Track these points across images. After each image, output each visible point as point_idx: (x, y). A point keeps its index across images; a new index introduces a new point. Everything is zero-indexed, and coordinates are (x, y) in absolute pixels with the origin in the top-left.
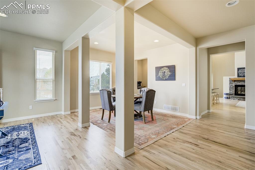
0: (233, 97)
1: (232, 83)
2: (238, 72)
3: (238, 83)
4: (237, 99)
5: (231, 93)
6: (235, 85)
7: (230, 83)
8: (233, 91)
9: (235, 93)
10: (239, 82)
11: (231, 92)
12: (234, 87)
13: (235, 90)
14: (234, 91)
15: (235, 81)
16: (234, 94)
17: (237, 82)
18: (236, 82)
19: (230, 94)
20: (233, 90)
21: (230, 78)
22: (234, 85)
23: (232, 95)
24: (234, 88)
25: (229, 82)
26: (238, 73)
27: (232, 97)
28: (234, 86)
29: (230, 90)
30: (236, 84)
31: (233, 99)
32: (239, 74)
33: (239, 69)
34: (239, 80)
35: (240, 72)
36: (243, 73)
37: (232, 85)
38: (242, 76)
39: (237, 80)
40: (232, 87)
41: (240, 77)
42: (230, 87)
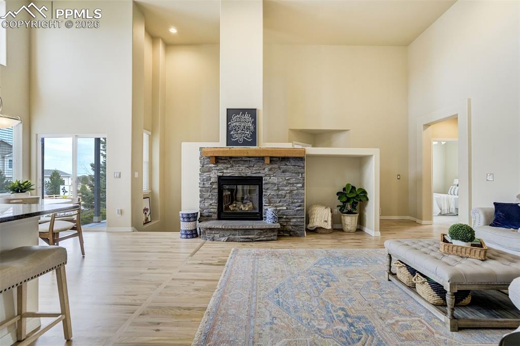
0: (210, 229)
1: (209, 171)
2: (228, 126)
3: (227, 168)
4: (224, 236)
5: (205, 212)
6: (219, 177)
7: (203, 171)
8: (212, 205)
9: (218, 209)
10: (232, 166)
11: (206, 205)
12: (216, 186)
13: (217, 197)
14: (214, 201)
15: (217, 160)
16: (216, 215)
17: (225, 165)
18: (220, 166)
19: (201, 216)
20: (212, 199)
21: (201, 148)
22: (214, 176)
23: (208, 218)
24: (216, 191)
25: (198, 165)
26: (230, 128)
27: (207, 229)
28: (217, 180)
29: (200, 197)
30: (221, 174)
31: (212, 236)
32: (232, 133)
33: (231, 113)
34: (231, 158)
35: (236, 126)
36: (244, 128)
37: (209, 179)
38: (241, 140)
39: (223, 158)
40: (208, 187)
41: (236, 143)
42: (201, 185)
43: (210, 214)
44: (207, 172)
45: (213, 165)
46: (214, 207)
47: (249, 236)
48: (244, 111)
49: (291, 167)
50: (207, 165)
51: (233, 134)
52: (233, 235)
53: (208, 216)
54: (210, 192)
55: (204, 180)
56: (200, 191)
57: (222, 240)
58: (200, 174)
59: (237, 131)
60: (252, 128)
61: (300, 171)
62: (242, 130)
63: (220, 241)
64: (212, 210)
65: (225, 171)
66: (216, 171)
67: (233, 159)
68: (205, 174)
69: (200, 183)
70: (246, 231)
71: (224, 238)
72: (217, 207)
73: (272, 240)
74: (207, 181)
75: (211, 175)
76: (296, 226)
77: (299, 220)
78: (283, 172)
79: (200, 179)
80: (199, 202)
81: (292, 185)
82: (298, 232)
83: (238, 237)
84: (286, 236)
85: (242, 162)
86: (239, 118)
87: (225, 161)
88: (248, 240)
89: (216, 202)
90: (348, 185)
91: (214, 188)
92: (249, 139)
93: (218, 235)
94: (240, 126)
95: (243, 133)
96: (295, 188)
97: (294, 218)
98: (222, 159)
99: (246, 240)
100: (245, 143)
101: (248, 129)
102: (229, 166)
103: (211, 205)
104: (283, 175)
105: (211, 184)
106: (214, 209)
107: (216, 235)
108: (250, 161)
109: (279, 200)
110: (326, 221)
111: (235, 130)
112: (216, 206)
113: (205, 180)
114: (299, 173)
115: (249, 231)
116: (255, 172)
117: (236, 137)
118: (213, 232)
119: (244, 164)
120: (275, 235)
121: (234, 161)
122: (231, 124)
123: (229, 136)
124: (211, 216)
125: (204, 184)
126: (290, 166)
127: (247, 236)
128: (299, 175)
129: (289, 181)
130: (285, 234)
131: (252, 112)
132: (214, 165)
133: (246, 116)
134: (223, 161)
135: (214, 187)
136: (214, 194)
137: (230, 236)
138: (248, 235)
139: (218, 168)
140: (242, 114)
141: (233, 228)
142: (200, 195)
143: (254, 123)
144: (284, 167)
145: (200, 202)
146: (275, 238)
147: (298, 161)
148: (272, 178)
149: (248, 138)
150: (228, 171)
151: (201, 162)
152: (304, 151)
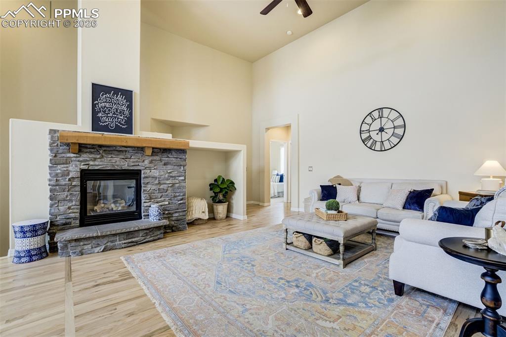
0: (76, 240)
1: (67, 162)
2: (94, 106)
3: (95, 159)
4: (97, 246)
5: (60, 219)
6: (82, 171)
7: (54, 163)
8: (71, 208)
9: (81, 213)
10: (102, 157)
11: (62, 208)
12: (77, 182)
13: (79, 198)
14: (75, 203)
15: (82, 148)
16: (78, 222)
17: (92, 156)
18: (85, 156)
19: (52, 225)
20: (71, 201)
21: (52, 132)
22: (74, 170)
23: (66, 226)
24: (78, 189)
25: (47, 155)
26: (97, 109)
27: (70, 241)
28: (79, 175)
29: (51, 198)
30: (86, 167)
31: (79, 249)
32: (100, 115)
33: (98, 89)
34: (101, 146)
35: (105, 107)
36: (117, 111)
37: (66, 173)
38: (113, 125)
39: (88, 146)
40: (65, 185)
41: (106, 129)
42: (52, 183)
43: (68, 221)
44: (63, 164)
45: (72, 155)
46: (75, 211)
47: (133, 240)
48: (117, 91)
49: (174, 159)
50: (63, 155)
51: (102, 117)
52: (112, 242)
53: (64, 224)
54: (68, 191)
55: (57, 175)
56: (51, 191)
57: (96, 251)
58: (50, 167)
59: (107, 114)
60: (127, 113)
61: (182, 164)
62: (114, 114)
63: (94, 253)
64: (73, 215)
65: (91, 163)
66: (78, 163)
67: (104, 149)
68: (59, 167)
69: (50, 180)
70: (129, 234)
71: (98, 248)
72: (79, 211)
73: (159, 239)
74: (62, 176)
75: (70, 168)
76: (178, 220)
77: (181, 214)
78: (165, 164)
79: (50, 174)
80: (49, 205)
81: (173, 178)
82: (180, 226)
83: (119, 243)
84: (168, 232)
85: (116, 153)
86: (110, 98)
87: (93, 150)
88: (132, 244)
89: (78, 203)
90: (220, 177)
91: (75, 186)
92: (123, 125)
93: (89, 246)
94: (112, 108)
95: (115, 117)
96: (177, 182)
97: (176, 212)
98: (87, 148)
99: (129, 245)
100: (118, 130)
101: (122, 112)
102: (98, 156)
103: (69, 208)
104: (165, 168)
105: (69, 180)
106: (75, 213)
107: (86, 247)
108: (126, 151)
109: (161, 194)
110: (203, 212)
111: (104, 112)
112: (77, 209)
113: (60, 175)
114: (181, 165)
115: (132, 234)
116: (133, 164)
117: (105, 120)
118: (82, 243)
119: (118, 155)
120: (161, 233)
121: (105, 150)
122: (98, 104)
123: (95, 119)
124: (69, 223)
125: (57, 181)
126: (172, 158)
127: (130, 240)
128: (181, 168)
129: (171, 174)
130: (168, 231)
131: (128, 95)
132: (75, 155)
133: (119, 98)
134: (88, 150)
135: (74, 183)
136: (75, 193)
137: (108, 244)
138: (132, 238)
139: (81, 159)
140: (114, 94)
141: (113, 233)
142: (51, 196)
143: (130, 107)
144: (165, 159)
145: (51, 206)
146: (162, 236)
147: (180, 153)
148: (152, 171)
149: (121, 124)
150: (97, 163)
151: (51, 150)
152: (188, 143)
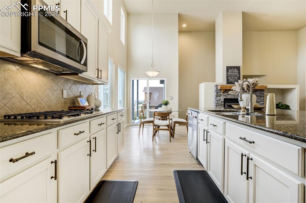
1: (220, 96)
2: (227, 75)
7: (217, 96)
12: (223, 103)
18: (226, 94)
21: (216, 86)
22: (222, 98)
25: (215, 94)
28: (224, 100)
30: (225, 98)
32: (229, 78)
33: (228, 69)
35: (230, 75)
37: (220, 100)
40: (220, 104)
41: (231, 83)
42: (216, 103)
48: (234, 67)
49: (258, 94)
50: (219, 93)
55: (218, 100)
58: (216, 98)
60: (238, 75)
61: (262, 96)
65: (227, 96)
66: (223, 96)
68: (218, 98)
75: (221, 98)
79: (216, 100)
86: (232, 71)
90: (280, 103)
94: (233, 75)
95: (234, 78)
98: (226, 91)
101: (236, 76)
114: (262, 97)
117: (231, 80)
123: (228, 80)
125: (218, 102)
128: (262, 98)
131: (238, 68)
132: (223, 93)
133: (235, 70)
135: (222, 103)
139: (225, 95)
140: (233, 69)
143: (239, 73)
147: (262, 91)
149: (236, 80)
150: (229, 96)
151: (216, 92)
152: (267, 86)
